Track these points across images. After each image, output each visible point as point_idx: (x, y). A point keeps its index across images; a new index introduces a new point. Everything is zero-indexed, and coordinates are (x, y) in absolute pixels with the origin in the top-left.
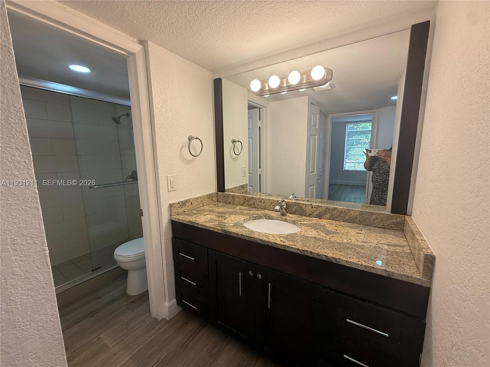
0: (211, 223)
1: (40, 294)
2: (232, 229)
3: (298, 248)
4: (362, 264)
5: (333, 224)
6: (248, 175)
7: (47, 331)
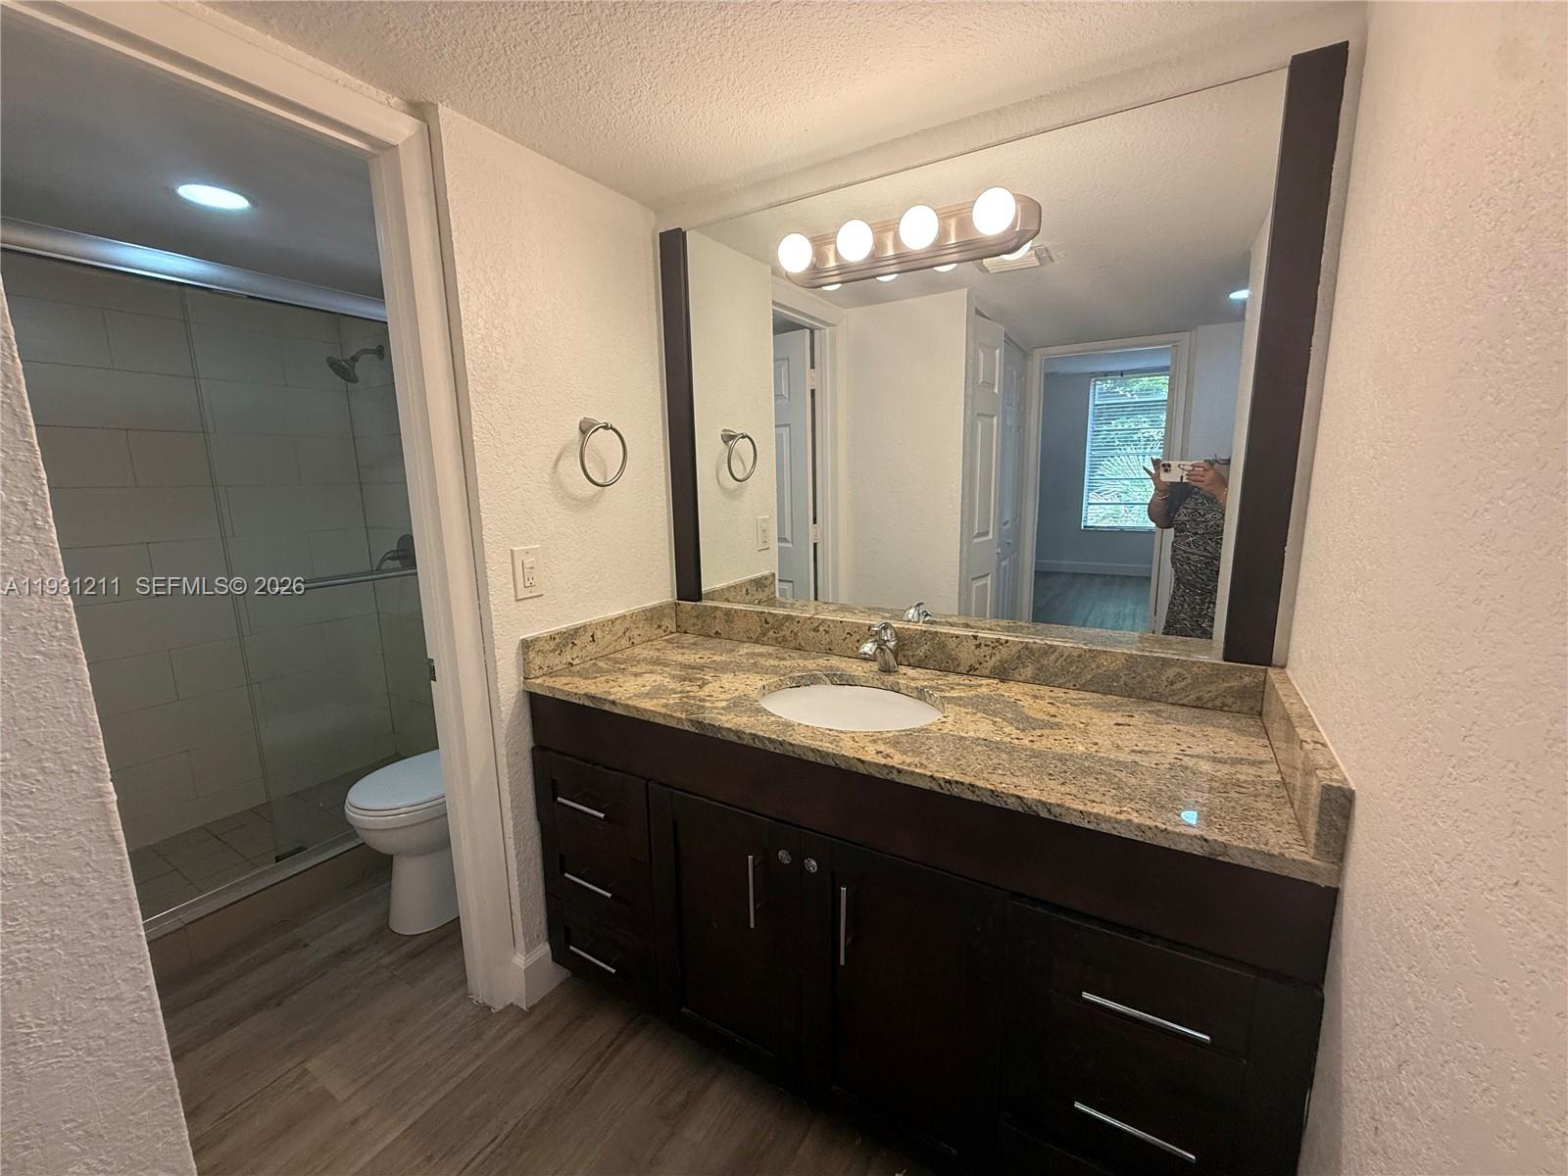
0: (655, 701)
1: (93, 936)
2: (723, 718)
3: (930, 774)
4: (1130, 821)
5: (1042, 698)
6: (775, 545)
7: (121, 1053)
